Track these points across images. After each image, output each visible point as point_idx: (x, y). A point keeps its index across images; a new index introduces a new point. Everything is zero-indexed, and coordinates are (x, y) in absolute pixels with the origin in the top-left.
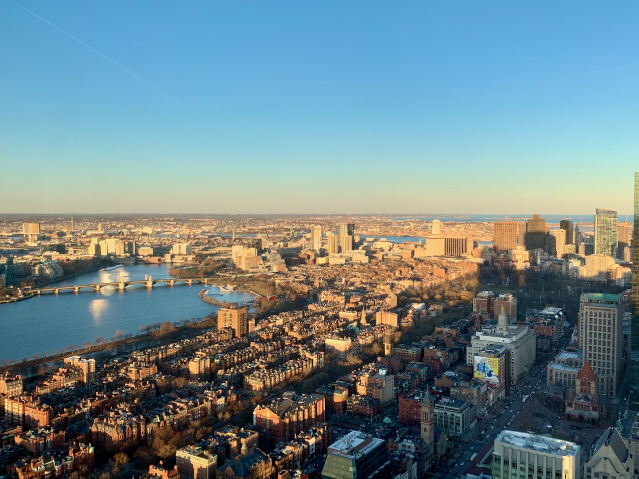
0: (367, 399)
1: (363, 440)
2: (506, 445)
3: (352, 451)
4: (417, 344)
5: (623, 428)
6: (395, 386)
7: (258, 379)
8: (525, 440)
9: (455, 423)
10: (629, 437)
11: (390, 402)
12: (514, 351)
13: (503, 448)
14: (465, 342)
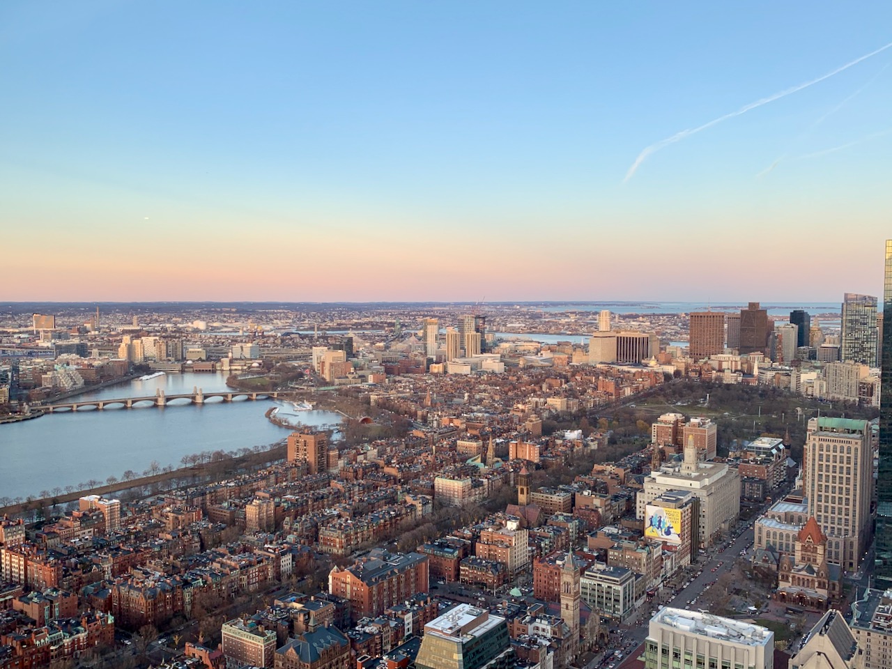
0: (489, 563)
1: (475, 617)
2: (666, 627)
3: (459, 631)
4: (566, 487)
5: (860, 613)
6: (530, 545)
7: (338, 531)
8: (694, 622)
9: (613, 600)
10: (868, 626)
11: (523, 568)
12: (705, 499)
13: (661, 631)
14: (637, 486)
